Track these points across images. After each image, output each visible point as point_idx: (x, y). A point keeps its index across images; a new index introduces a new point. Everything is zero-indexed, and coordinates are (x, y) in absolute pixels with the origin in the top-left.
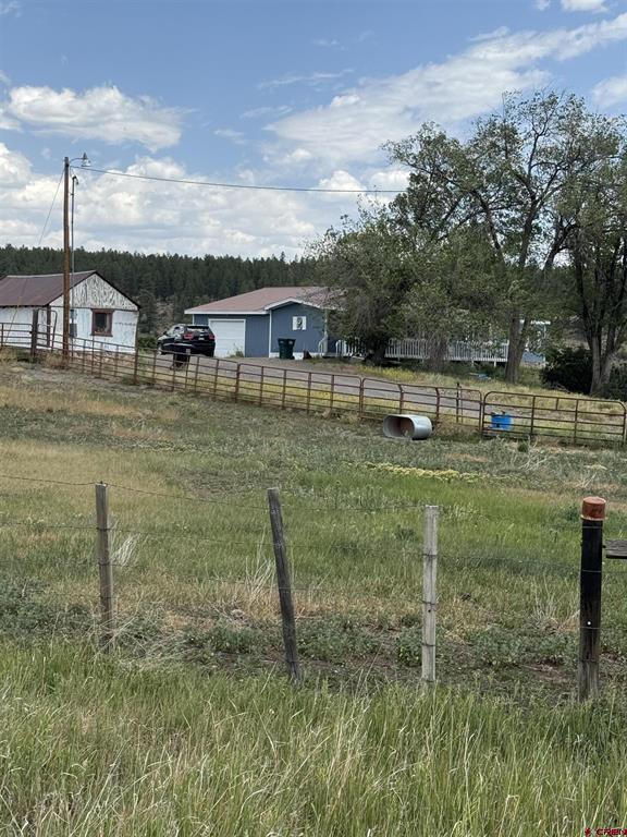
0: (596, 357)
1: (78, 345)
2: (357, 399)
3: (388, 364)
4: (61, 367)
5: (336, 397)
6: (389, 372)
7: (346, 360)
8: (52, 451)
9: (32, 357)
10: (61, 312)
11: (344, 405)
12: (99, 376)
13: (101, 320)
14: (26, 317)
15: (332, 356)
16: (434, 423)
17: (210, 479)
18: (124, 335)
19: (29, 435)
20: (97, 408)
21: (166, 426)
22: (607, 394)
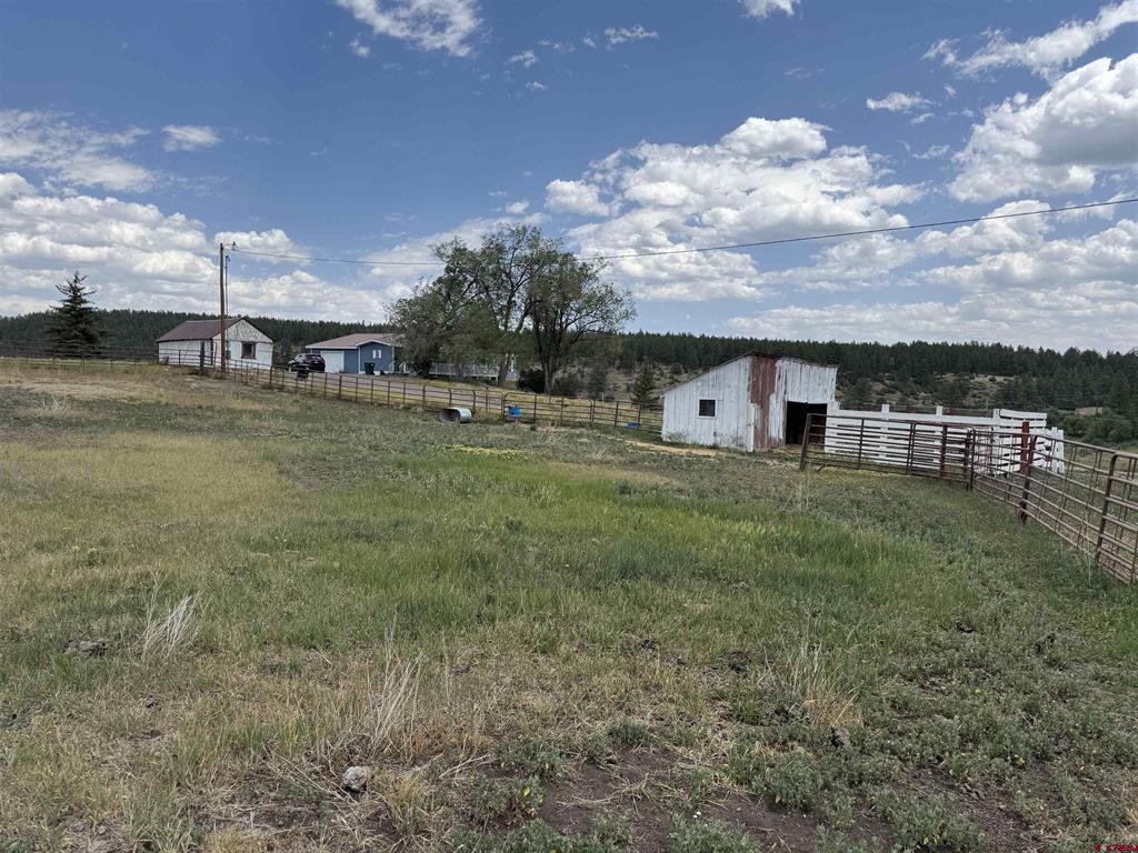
0: (546, 374)
1: (231, 364)
2: (421, 398)
3: (432, 378)
4: (221, 378)
5: (407, 396)
6: (434, 382)
7: (406, 375)
9: (201, 372)
10: (219, 344)
11: (412, 402)
12: (246, 384)
13: (248, 349)
14: (197, 346)
15: (397, 372)
16: (473, 413)
18: (264, 358)
20: (237, 404)
21: (288, 417)
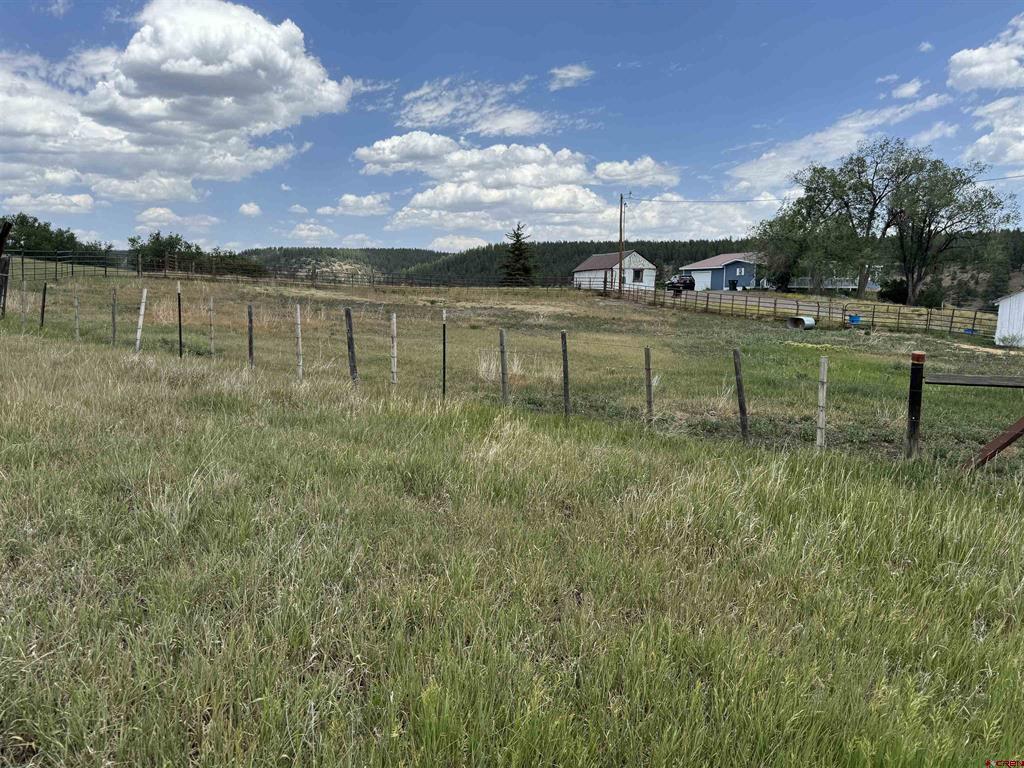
0: (910, 283)
1: (626, 287)
2: (772, 309)
3: (790, 291)
4: (618, 298)
5: (760, 308)
6: (790, 295)
7: (766, 289)
8: (616, 338)
9: (604, 294)
10: (618, 271)
11: (765, 313)
12: (636, 302)
13: (638, 274)
14: (601, 274)
15: (758, 288)
16: (817, 321)
17: (695, 350)
18: (649, 281)
19: (605, 330)
20: (636, 317)
21: (671, 325)
22: (916, 304)
